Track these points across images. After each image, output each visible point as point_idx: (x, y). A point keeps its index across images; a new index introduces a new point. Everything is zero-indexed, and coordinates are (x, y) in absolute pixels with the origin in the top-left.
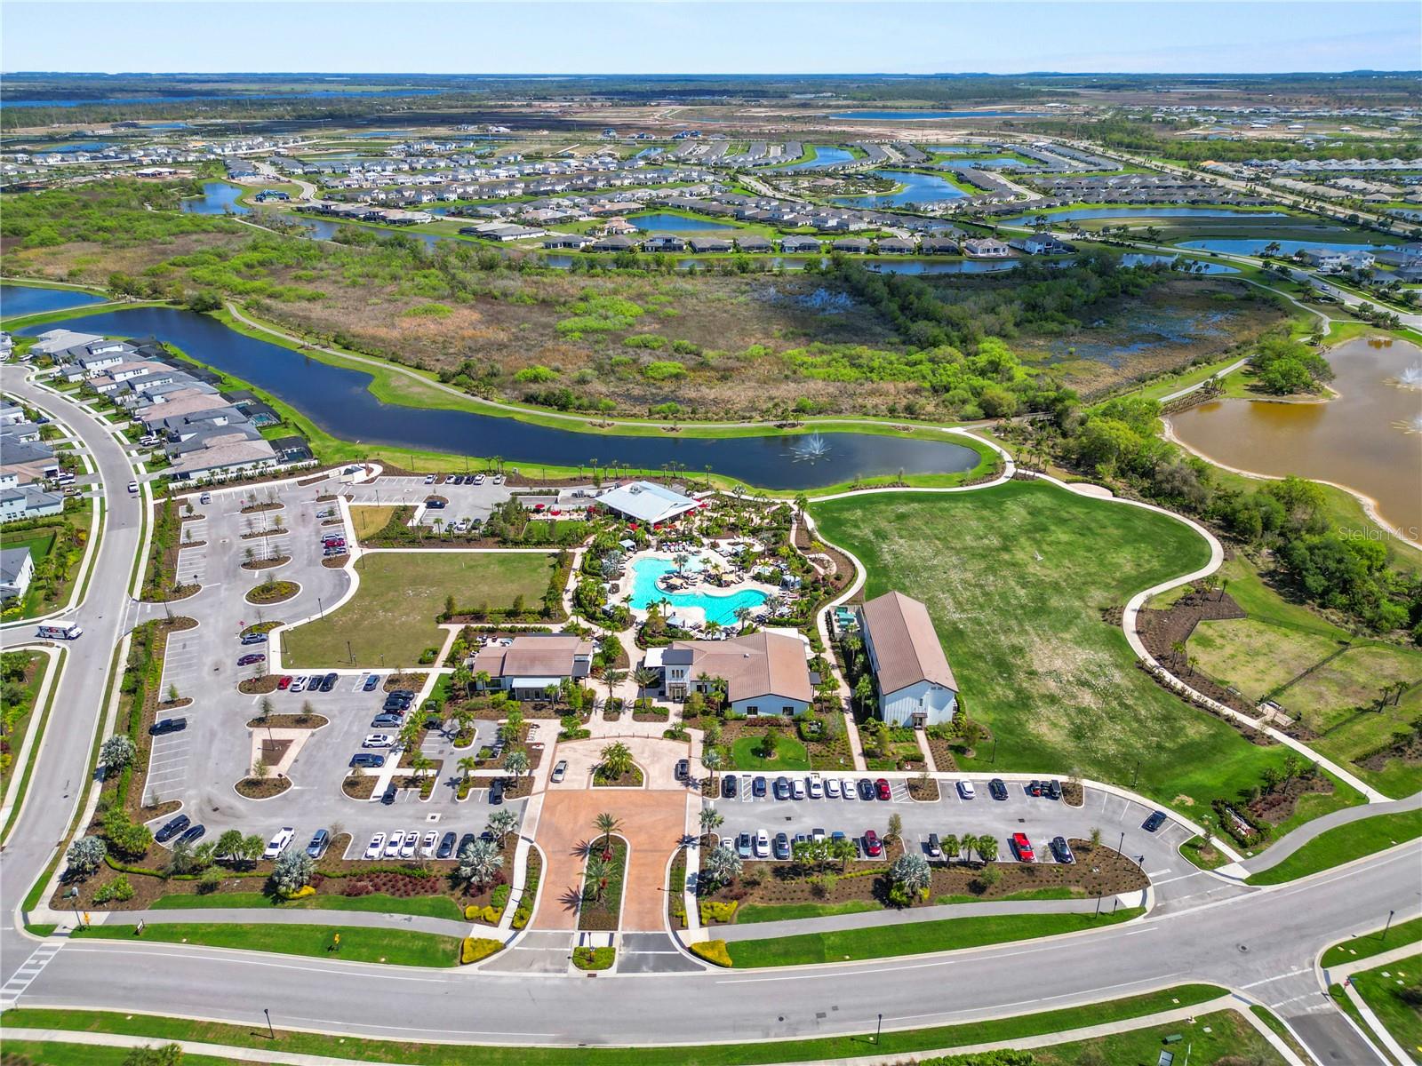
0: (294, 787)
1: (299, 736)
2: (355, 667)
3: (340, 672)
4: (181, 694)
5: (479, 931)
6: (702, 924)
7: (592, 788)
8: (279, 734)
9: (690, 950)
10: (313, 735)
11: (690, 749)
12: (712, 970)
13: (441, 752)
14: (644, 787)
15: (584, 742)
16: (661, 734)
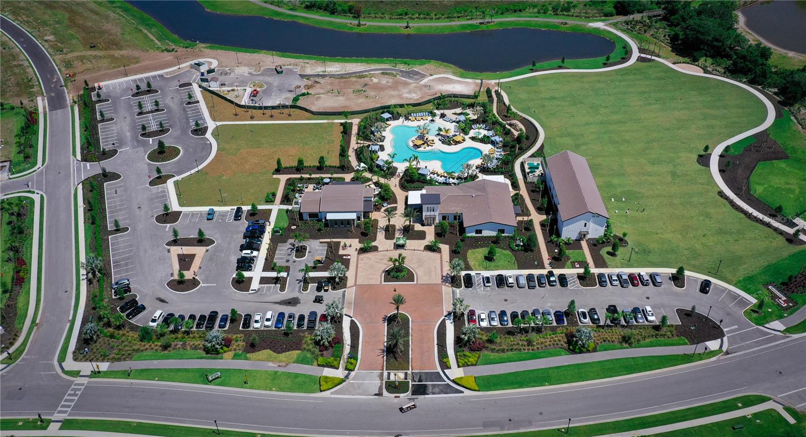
0: (201, 284)
1: (199, 251)
2: (225, 205)
3: (216, 209)
4: (122, 225)
5: (328, 372)
6: (459, 366)
7: (383, 283)
8: (187, 250)
9: (453, 381)
10: (207, 251)
11: (441, 257)
12: (467, 393)
13: (288, 261)
14: (415, 282)
15: (376, 253)
16: (422, 248)
